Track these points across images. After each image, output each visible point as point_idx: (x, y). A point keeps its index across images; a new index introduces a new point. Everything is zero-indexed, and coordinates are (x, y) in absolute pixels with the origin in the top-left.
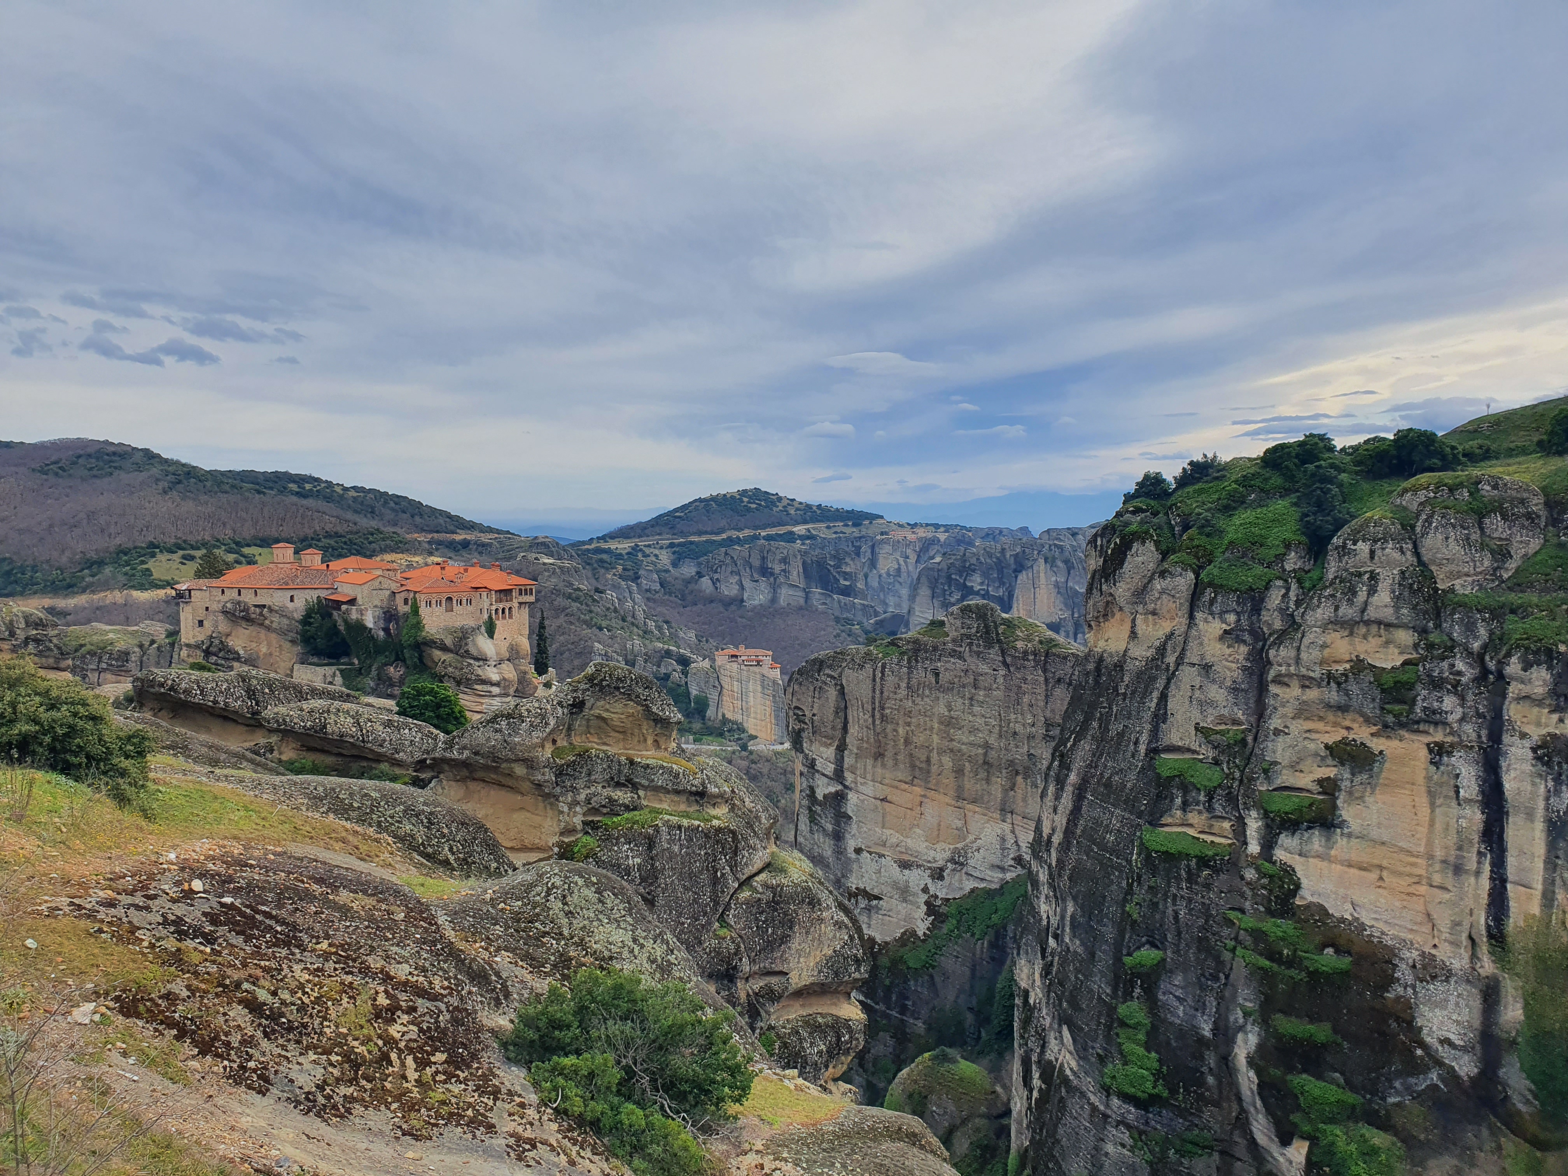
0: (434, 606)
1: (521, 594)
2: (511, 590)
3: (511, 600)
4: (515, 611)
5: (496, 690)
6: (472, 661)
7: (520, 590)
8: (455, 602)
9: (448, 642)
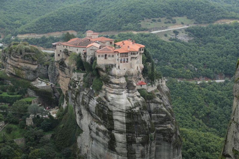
0: (101, 57)
1: (131, 54)
2: (128, 53)
3: (128, 56)
4: (129, 60)
5: (118, 86)
6: (110, 76)
7: (131, 53)
8: (108, 56)
9: (104, 69)
